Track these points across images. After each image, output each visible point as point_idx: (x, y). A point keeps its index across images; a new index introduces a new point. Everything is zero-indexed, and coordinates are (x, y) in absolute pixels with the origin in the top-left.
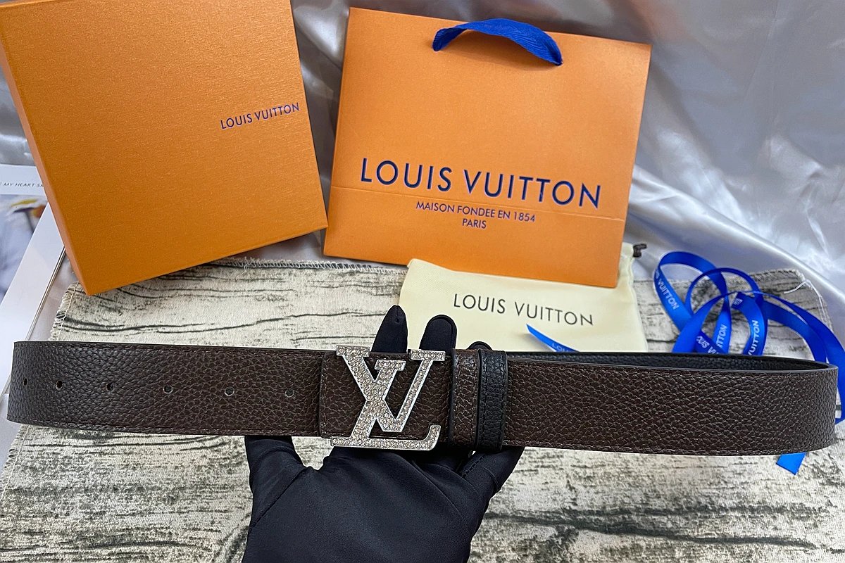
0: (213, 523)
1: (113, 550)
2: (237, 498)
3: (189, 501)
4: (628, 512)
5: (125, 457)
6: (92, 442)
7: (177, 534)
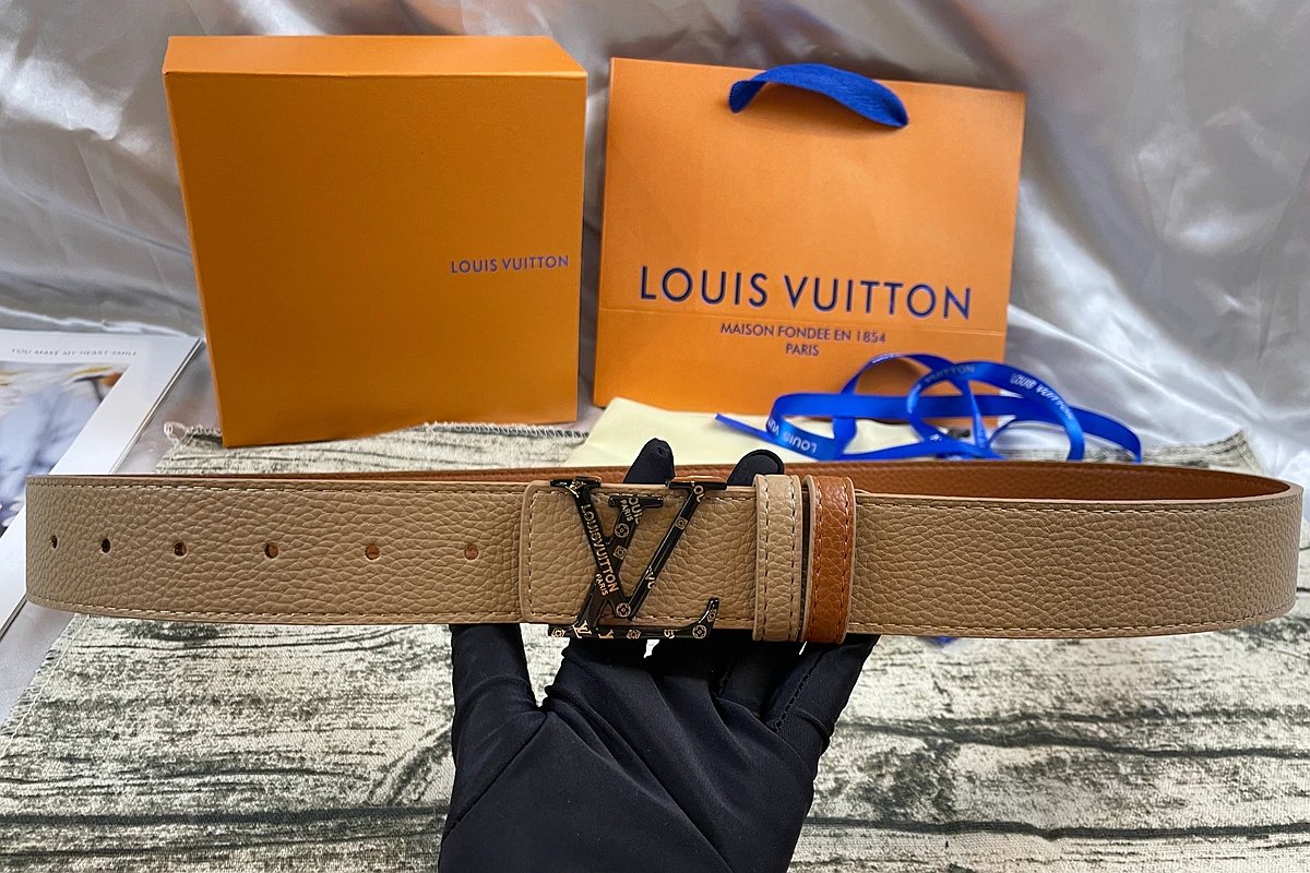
0: (372, 743)
1: (207, 779)
2: (412, 712)
3: (334, 716)
4: (1035, 717)
5: (235, 662)
6: (181, 644)
7: (313, 760)
